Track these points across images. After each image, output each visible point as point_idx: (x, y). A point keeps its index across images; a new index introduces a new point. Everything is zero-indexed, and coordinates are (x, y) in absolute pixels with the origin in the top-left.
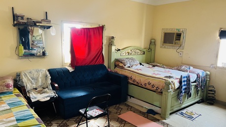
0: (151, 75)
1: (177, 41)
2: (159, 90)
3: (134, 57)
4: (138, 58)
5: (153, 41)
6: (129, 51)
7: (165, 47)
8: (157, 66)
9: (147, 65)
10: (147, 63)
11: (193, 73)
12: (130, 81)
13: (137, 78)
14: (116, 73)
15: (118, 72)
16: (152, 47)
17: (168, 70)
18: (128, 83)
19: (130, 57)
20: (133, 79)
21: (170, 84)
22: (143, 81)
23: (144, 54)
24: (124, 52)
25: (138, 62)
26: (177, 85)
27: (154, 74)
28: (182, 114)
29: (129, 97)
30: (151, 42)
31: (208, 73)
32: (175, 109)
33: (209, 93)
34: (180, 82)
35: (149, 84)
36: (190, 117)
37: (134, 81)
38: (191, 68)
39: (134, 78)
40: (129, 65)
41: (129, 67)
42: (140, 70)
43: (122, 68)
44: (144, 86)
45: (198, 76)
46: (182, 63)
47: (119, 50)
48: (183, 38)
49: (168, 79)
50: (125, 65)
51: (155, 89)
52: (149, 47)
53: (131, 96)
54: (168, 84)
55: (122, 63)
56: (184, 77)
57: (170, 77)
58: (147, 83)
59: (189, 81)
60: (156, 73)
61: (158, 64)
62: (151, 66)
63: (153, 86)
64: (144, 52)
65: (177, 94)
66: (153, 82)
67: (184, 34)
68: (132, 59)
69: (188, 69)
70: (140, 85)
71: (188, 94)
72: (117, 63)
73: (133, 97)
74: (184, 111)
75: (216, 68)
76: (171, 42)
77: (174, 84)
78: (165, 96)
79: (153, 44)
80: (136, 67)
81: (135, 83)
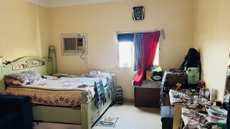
0: (61, 88)
1: (79, 47)
2: (75, 104)
3: (32, 69)
4: (38, 70)
5: (52, 48)
6: (24, 63)
7: (67, 55)
8: (62, 76)
9: (51, 77)
10: (50, 75)
11: (102, 77)
12: (34, 102)
13: (44, 96)
14: (10, 95)
15: (13, 93)
16: (52, 55)
17: (76, 78)
18: (32, 105)
19: (26, 70)
20: (38, 98)
21: (87, 94)
22: (52, 97)
23: (44, 64)
24: (16, 64)
25: (39, 75)
26: (93, 93)
27: (65, 86)
28: (102, 123)
29: (35, 123)
30: (50, 50)
31: (114, 75)
32: (95, 120)
33: (118, 94)
34: (96, 90)
35: (62, 99)
36: (111, 124)
37: (40, 100)
38: (99, 72)
39: (38, 96)
40: (28, 81)
41: (29, 83)
42: (44, 84)
43: (18, 86)
44: (55, 104)
45: (107, 79)
46: (88, 69)
47: (9, 63)
48: (85, 43)
49: (83, 89)
50: (22, 82)
51: (70, 103)
52: (48, 56)
53: (38, 122)
54: (85, 94)
55: (16, 79)
56: (98, 83)
57: (84, 86)
58: (58, 99)
59: (102, 85)
60: (66, 84)
61: (62, 74)
62: (56, 78)
63: (67, 101)
64: (44, 62)
65: (94, 103)
66: (65, 96)
67: (85, 38)
68: (31, 73)
69: (96, 75)
70: (49, 104)
71: (103, 100)
72: (8, 81)
73: (42, 122)
74: (102, 119)
75: (119, 69)
76: (73, 48)
77: (90, 93)
78: (84, 109)
79: (53, 51)
80: (39, 82)
81: (42, 103)
